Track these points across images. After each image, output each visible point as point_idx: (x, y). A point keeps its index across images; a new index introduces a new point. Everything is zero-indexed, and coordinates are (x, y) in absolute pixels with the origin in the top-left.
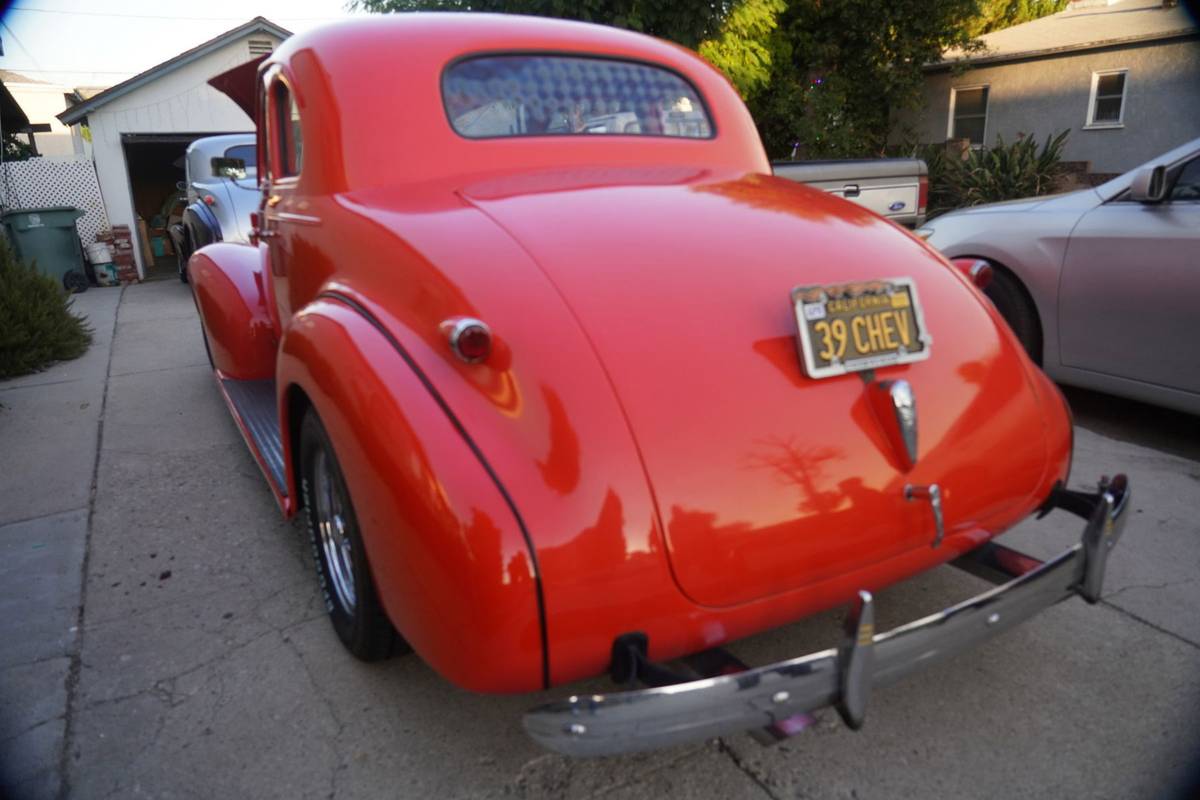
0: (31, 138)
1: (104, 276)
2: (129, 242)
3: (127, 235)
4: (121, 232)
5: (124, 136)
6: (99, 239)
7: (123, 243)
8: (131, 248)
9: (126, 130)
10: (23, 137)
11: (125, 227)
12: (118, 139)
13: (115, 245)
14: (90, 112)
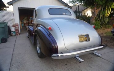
0: (6, 8)
1: (13, 34)
2: (18, 27)
3: (18, 25)
4: (17, 25)
5: (19, 8)
6: (13, 26)
7: (17, 27)
8: (18, 28)
9: (19, 7)
10: (5, 8)
11: (18, 24)
12: (18, 8)
13: (16, 27)
14: (13, 3)
